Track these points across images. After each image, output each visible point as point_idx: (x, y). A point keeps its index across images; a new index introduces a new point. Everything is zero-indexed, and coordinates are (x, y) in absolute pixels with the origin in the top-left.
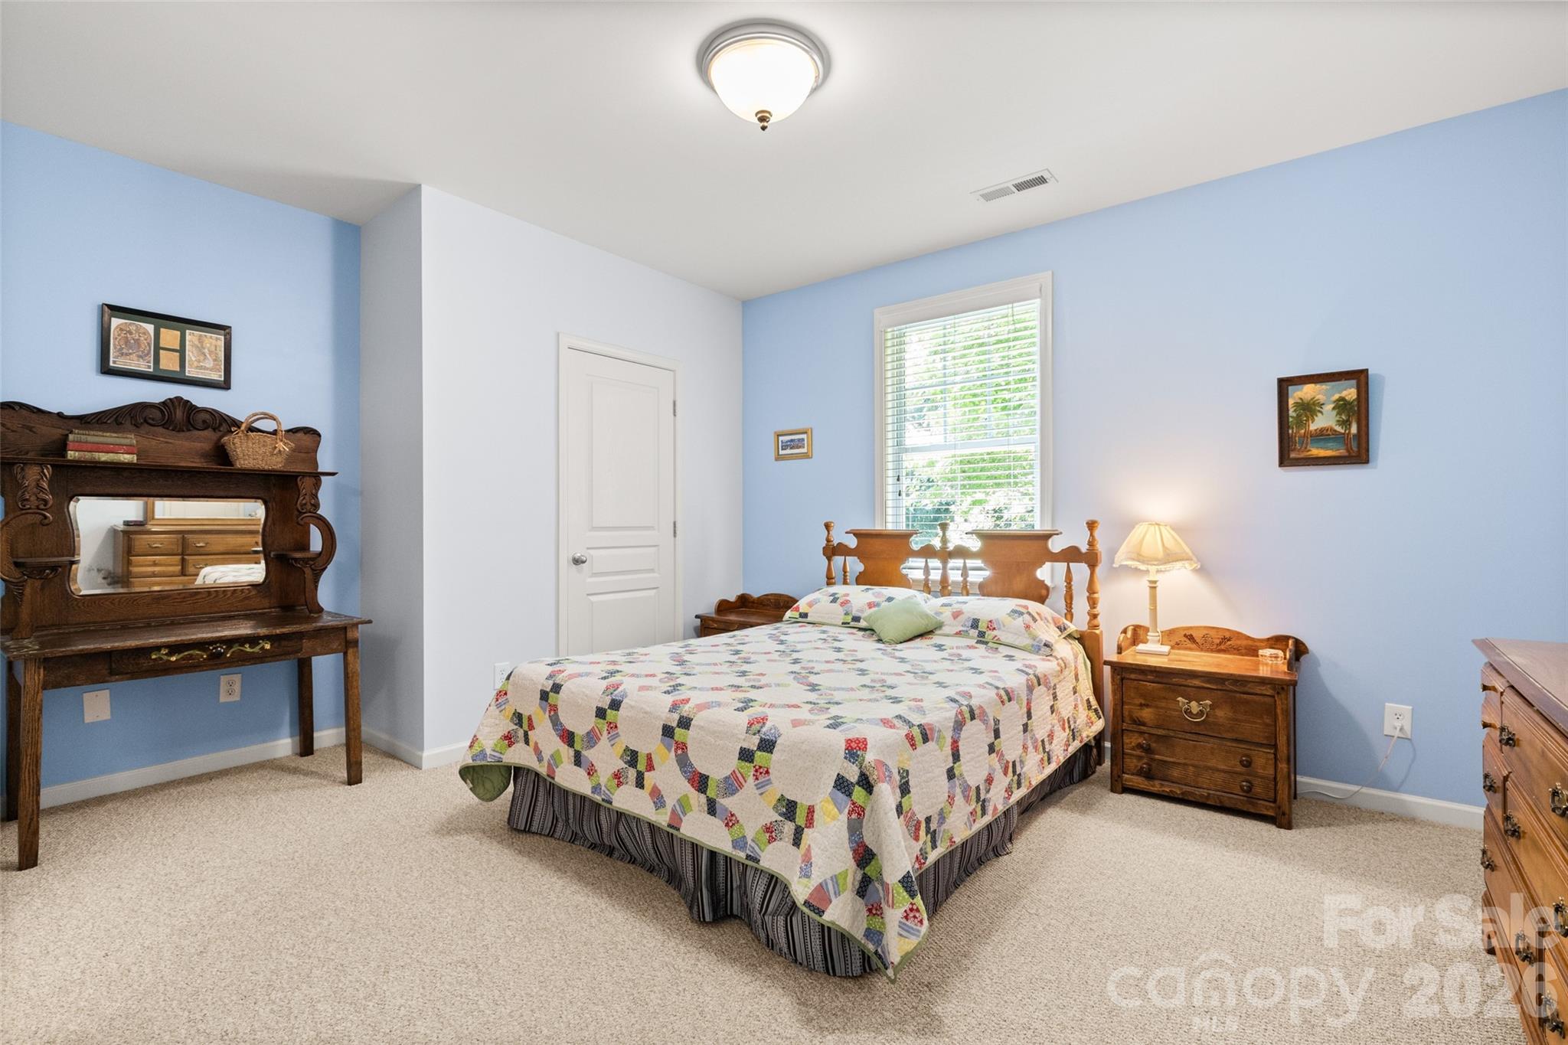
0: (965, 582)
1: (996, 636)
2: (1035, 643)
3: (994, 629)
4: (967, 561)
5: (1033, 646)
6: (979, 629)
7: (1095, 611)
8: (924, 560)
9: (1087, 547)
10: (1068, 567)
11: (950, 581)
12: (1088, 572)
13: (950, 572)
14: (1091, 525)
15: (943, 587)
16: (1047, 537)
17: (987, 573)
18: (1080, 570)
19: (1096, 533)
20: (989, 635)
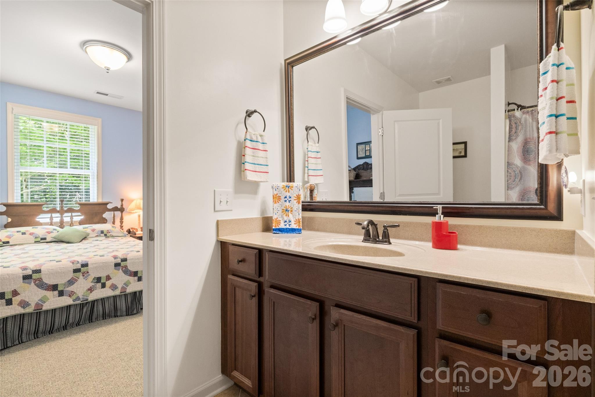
0: (72, 221)
1: (111, 235)
2: (124, 234)
3: (110, 232)
4: (73, 213)
5: (124, 235)
6: (104, 233)
7: (122, 225)
8: (50, 214)
9: (120, 206)
10: (114, 213)
11: (64, 221)
12: (121, 214)
13: (64, 218)
14: (122, 200)
15: (61, 224)
16: (107, 204)
17: (82, 217)
18: (118, 214)
19: (123, 203)
20: (108, 235)
